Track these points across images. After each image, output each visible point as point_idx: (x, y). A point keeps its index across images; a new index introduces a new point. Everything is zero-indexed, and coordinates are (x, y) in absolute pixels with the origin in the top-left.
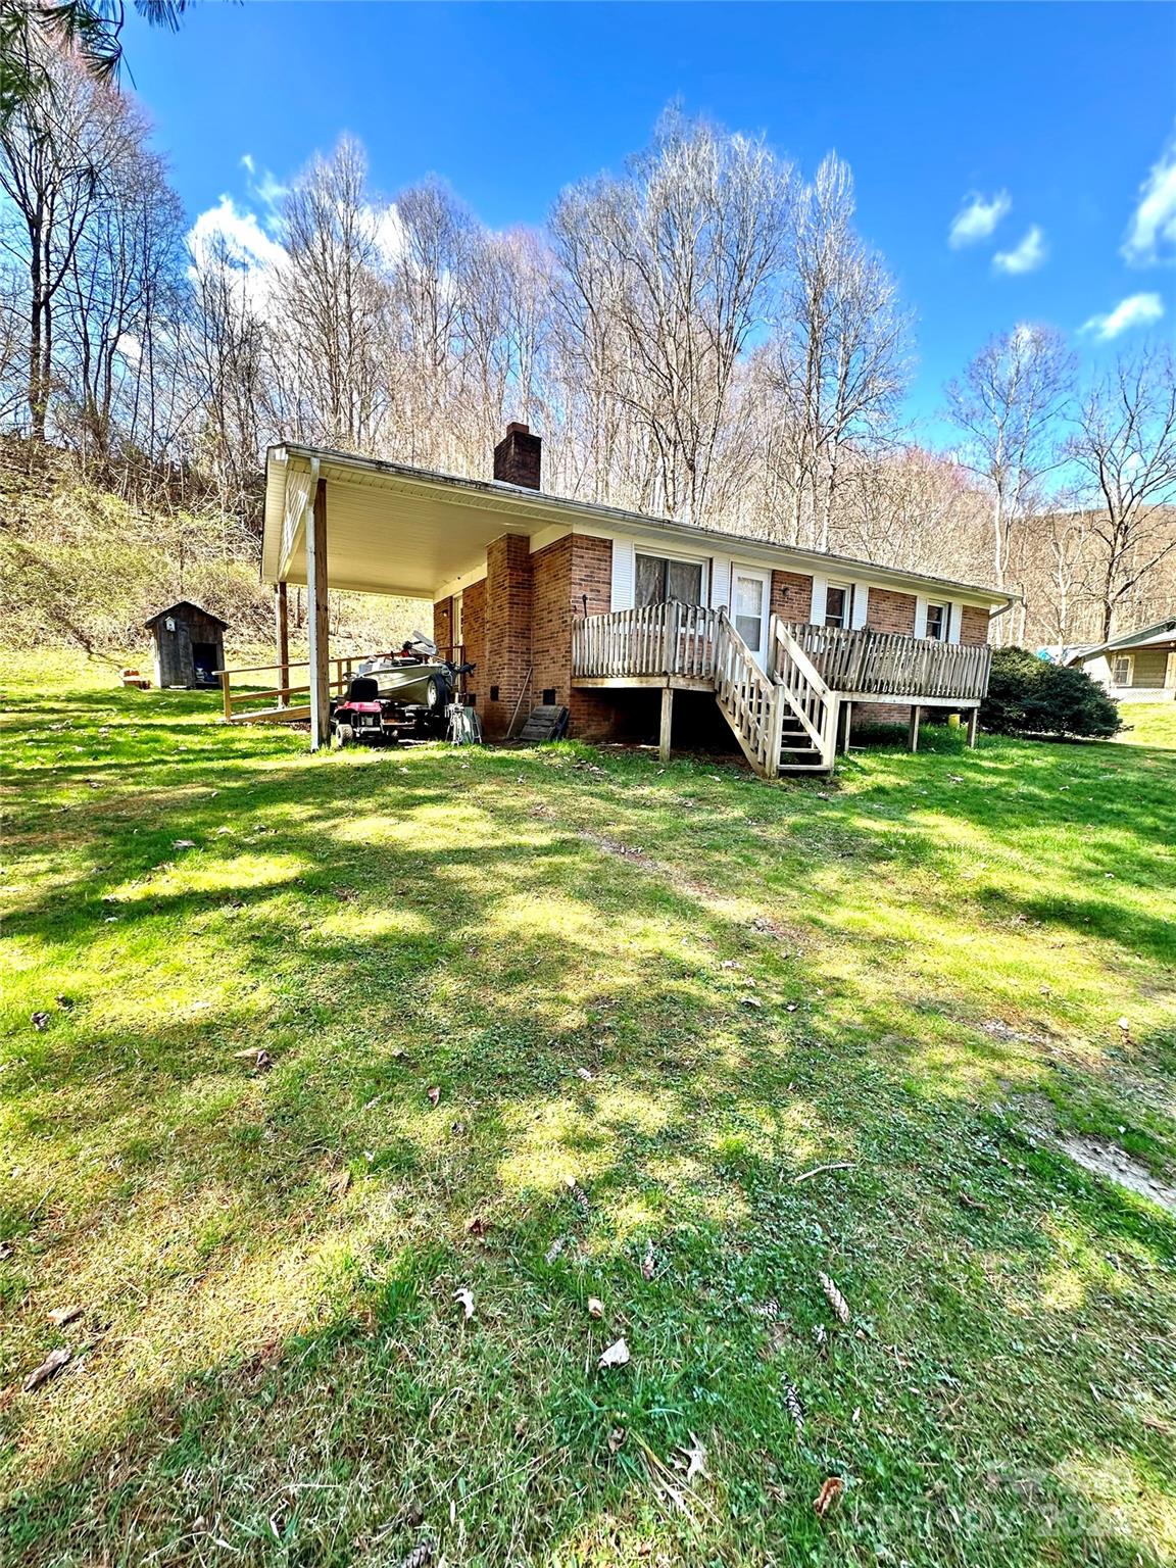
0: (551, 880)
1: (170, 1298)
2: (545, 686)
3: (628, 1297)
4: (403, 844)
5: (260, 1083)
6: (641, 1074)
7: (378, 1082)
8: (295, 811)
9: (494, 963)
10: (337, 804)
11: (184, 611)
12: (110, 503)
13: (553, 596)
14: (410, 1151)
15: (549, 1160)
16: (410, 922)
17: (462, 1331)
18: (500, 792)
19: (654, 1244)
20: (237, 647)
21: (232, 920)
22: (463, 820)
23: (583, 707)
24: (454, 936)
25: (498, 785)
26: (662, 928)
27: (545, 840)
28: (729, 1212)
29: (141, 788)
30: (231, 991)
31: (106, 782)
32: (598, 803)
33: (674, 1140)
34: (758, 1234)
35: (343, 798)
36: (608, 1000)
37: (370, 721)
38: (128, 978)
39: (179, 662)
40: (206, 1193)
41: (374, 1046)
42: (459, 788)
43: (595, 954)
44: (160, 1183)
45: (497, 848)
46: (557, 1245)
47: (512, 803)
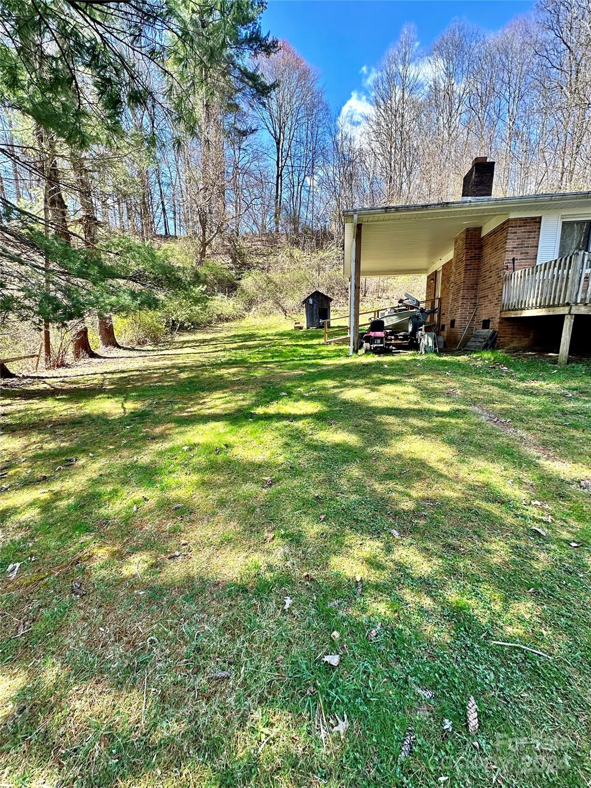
0: (437, 432)
1: (208, 551)
2: (484, 318)
3: (354, 641)
4: (368, 402)
5: (265, 491)
6: (430, 545)
7: (304, 505)
8: (329, 383)
9: (382, 468)
10: (348, 381)
11: (317, 295)
12: (297, 252)
13: (493, 261)
14: (300, 536)
15: (354, 565)
16: (352, 439)
17: (280, 612)
18: (431, 380)
19: (382, 626)
20: (338, 308)
21: (286, 427)
22: (404, 393)
23: (508, 330)
24: (369, 450)
25: (432, 375)
26: (498, 470)
27: (446, 408)
28: (436, 635)
29: (281, 370)
30: (273, 454)
31: (271, 368)
32: (495, 390)
33: (426, 585)
34: (445, 655)
35: (351, 379)
36: (434, 501)
37: (379, 341)
38: (246, 442)
39: (313, 317)
40: (232, 523)
41: (311, 490)
42: (410, 376)
43: (441, 475)
44: (223, 514)
45: (414, 410)
46: (336, 603)
47: (436, 386)
